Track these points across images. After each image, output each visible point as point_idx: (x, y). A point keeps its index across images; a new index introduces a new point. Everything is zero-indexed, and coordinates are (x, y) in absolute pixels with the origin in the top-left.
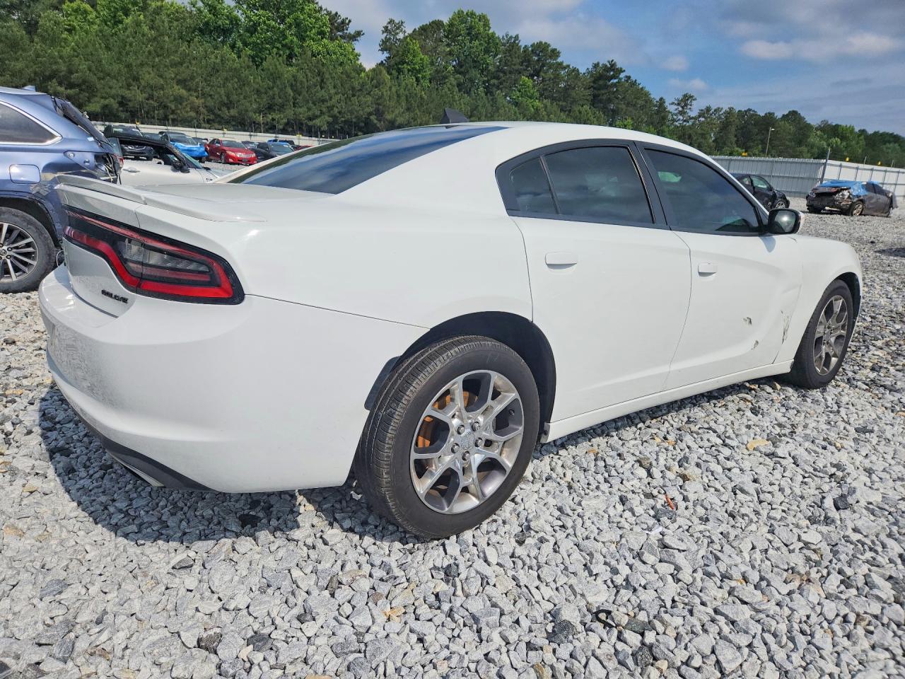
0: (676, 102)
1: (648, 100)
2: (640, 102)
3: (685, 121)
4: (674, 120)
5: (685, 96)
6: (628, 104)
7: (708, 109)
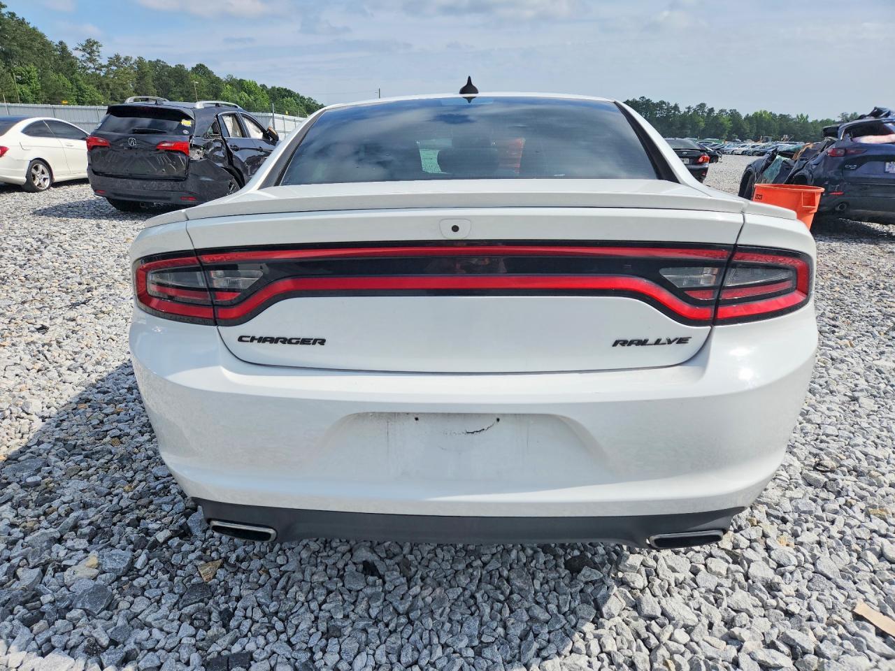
0: (80, 48)
1: (46, 44)
2: (37, 45)
3: (97, 69)
4: (84, 68)
5: (89, 41)
6: (22, 46)
7: (118, 57)
